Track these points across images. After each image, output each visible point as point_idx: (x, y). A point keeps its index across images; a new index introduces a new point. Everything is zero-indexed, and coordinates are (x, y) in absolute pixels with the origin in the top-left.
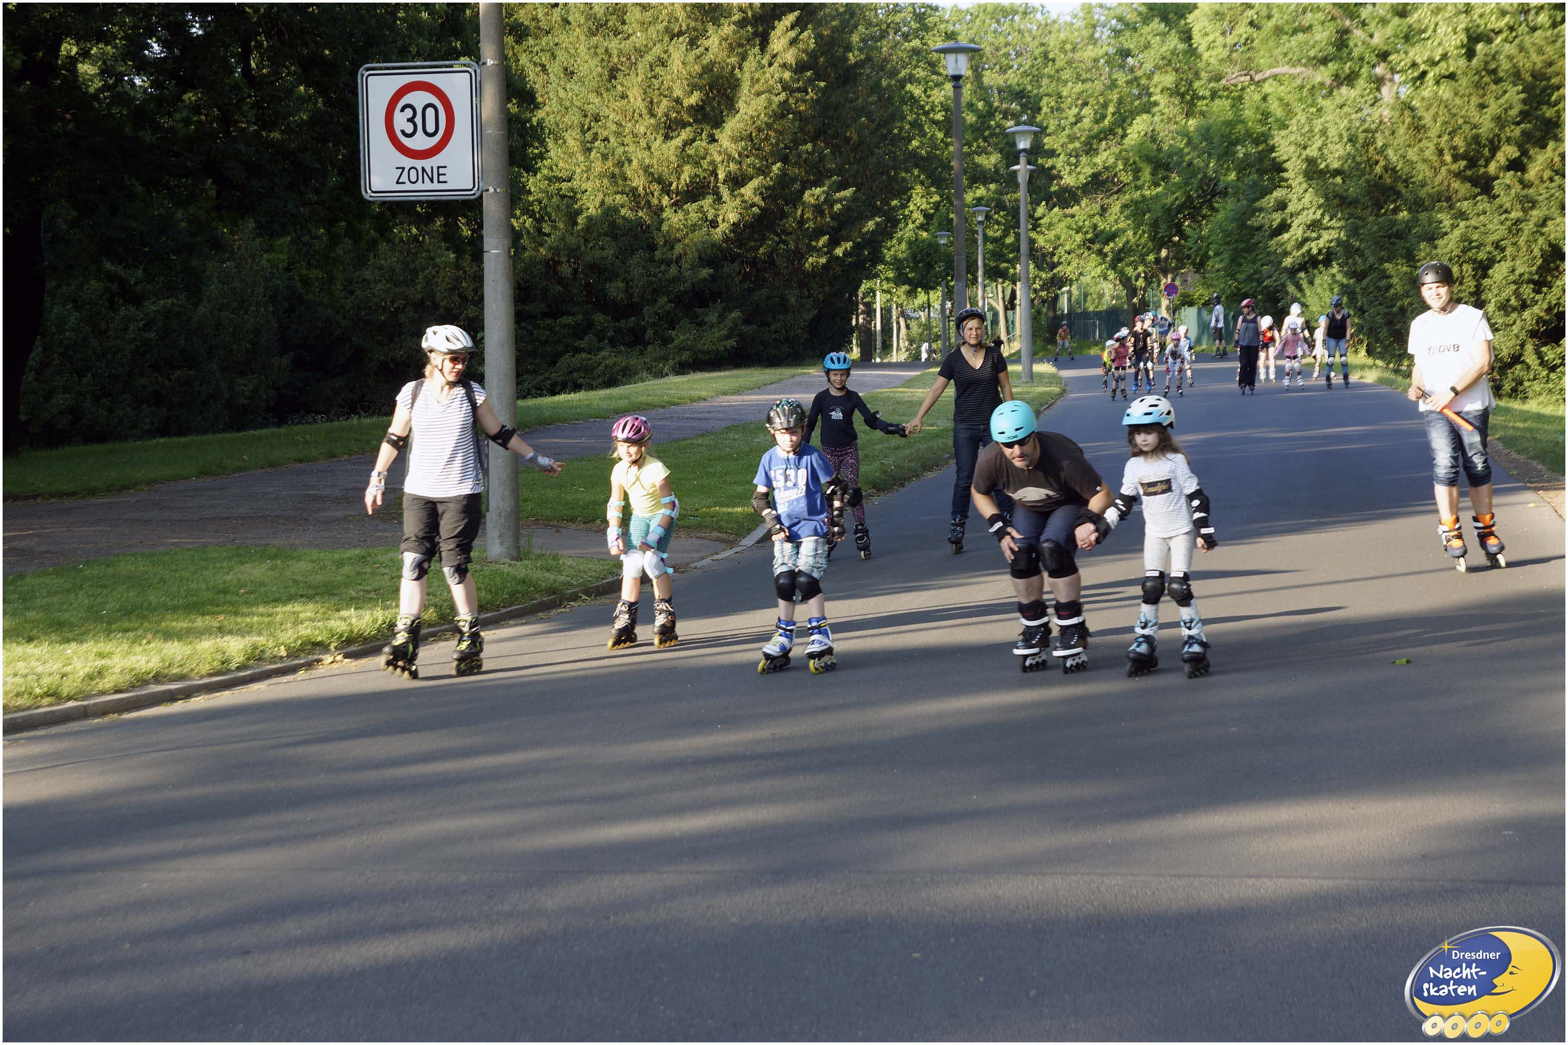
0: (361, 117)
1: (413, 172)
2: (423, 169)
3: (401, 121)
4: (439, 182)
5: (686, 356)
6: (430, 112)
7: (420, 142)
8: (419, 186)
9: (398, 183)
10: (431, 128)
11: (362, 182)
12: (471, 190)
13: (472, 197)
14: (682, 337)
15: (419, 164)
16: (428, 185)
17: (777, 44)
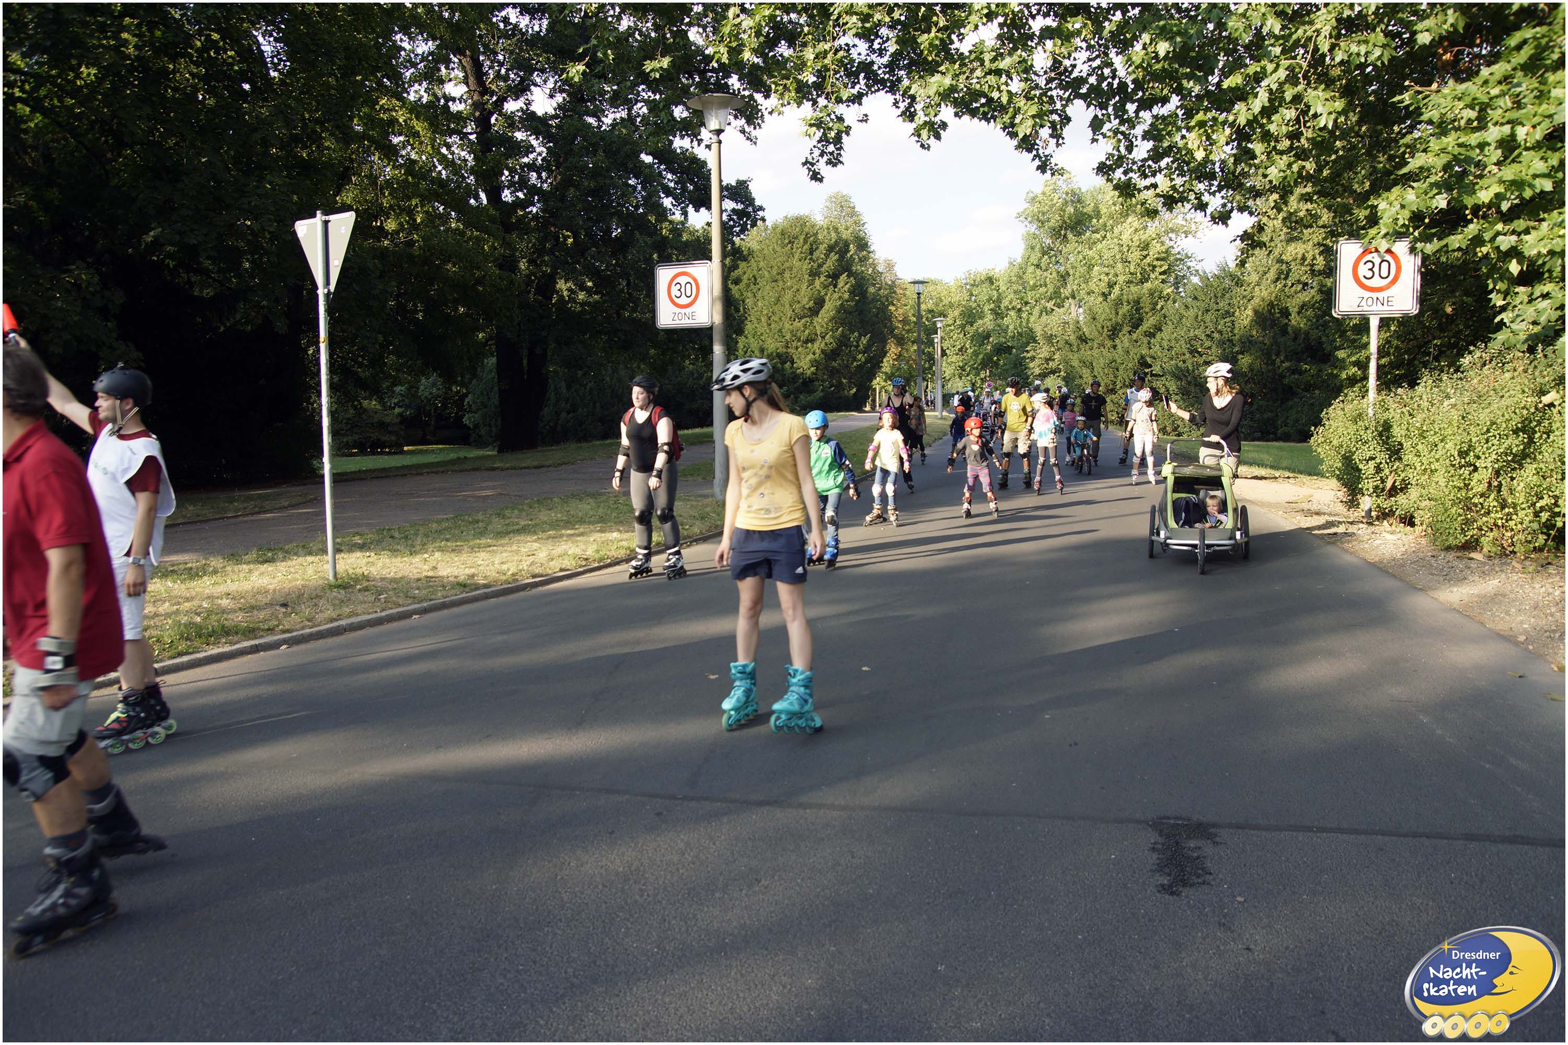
0: (656, 288)
1: (680, 315)
2: (685, 314)
3: (675, 291)
4: (692, 319)
6: (688, 285)
7: (684, 301)
8: (683, 322)
9: (673, 320)
10: (688, 294)
11: (656, 320)
12: (707, 323)
13: (708, 327)
15: (683, 311)
16: (687, 321)
17: (841, 284)
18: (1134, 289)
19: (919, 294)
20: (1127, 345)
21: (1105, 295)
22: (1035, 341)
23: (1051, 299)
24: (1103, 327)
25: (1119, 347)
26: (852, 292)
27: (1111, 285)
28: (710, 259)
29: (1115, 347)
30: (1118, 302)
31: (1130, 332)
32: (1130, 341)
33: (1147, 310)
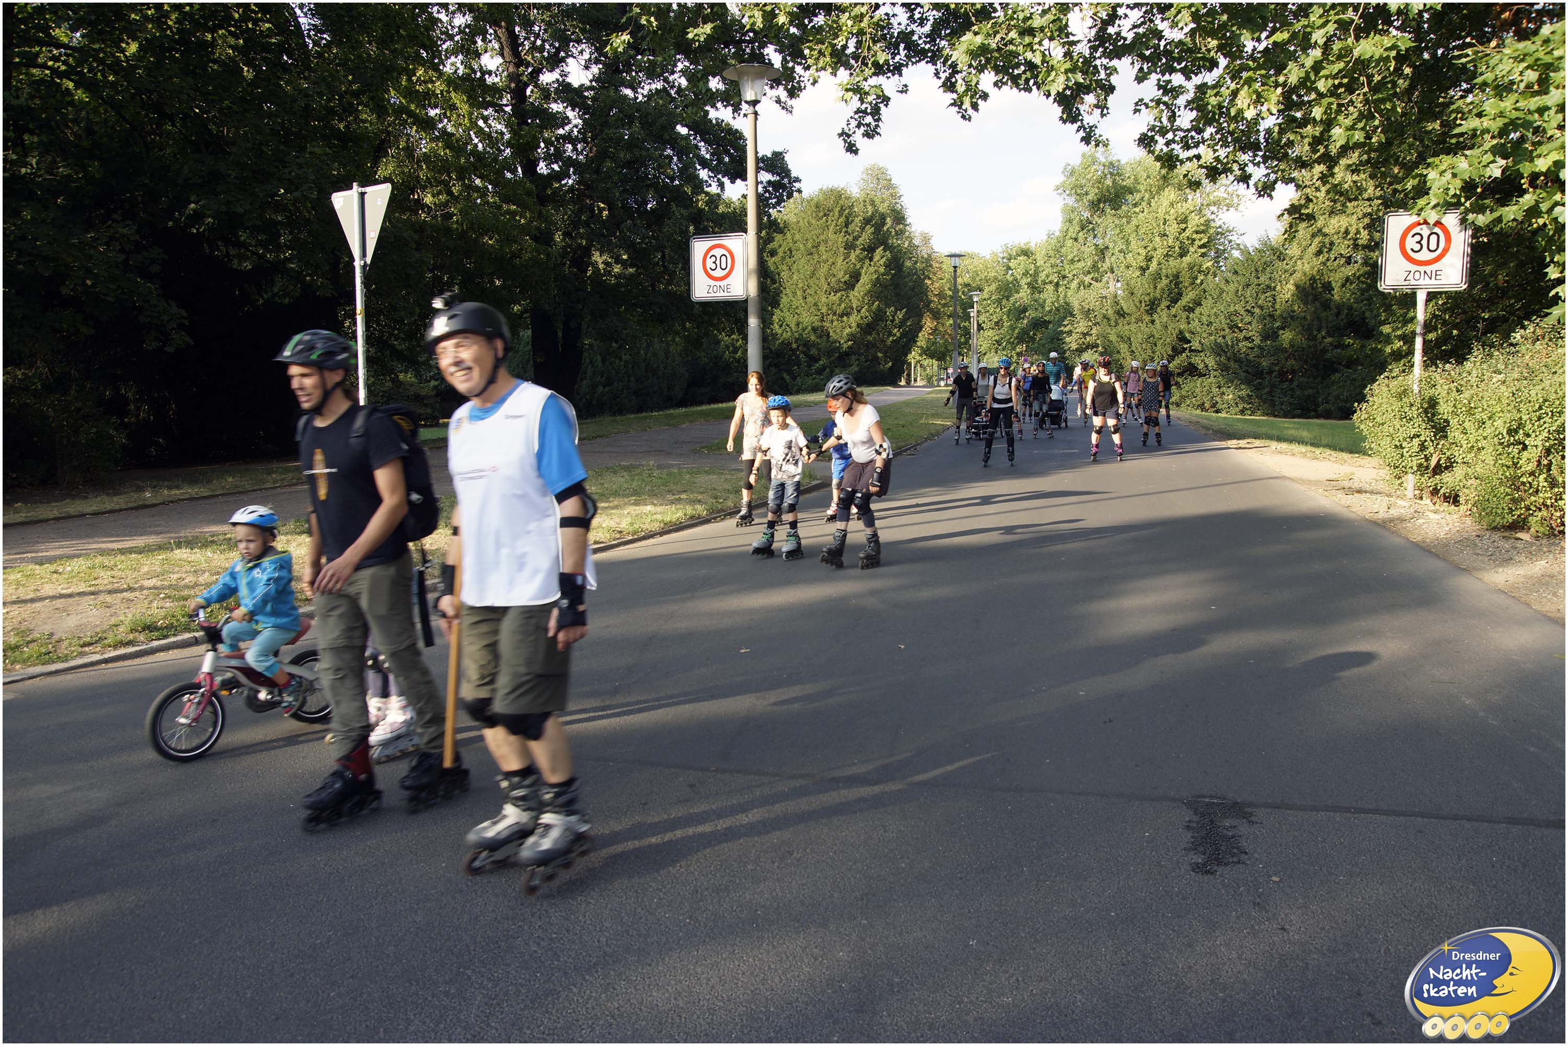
0: (691, 261)
1: (715, 287)
2: (720, 286)
3: (710, 263)
4: (727, 292)
6: (724, 258)
7: (719, 273)
8: (718, 294)
9: (708, 293)
10: (724, 266)
11: (691, 292)
12: (743, 296)
13: (743, 300)
15: (718, 283)
16: (722, 294)
17: (876, 258)
18: (1173, 263)
19: (955, 267)
20: (1166, 319)
21: (1143, 270)
22: (1072, 315)
23: (1089, 273)
24: (1141, 302)
25: (1157, 321)
26: (887, 266)
27: (1149, 259)
28: (746, 232)
29: (1153, 322)
30: (1157, 276)
31: (1168, 307)
32: (1169, 316)
33: (1186, 284)
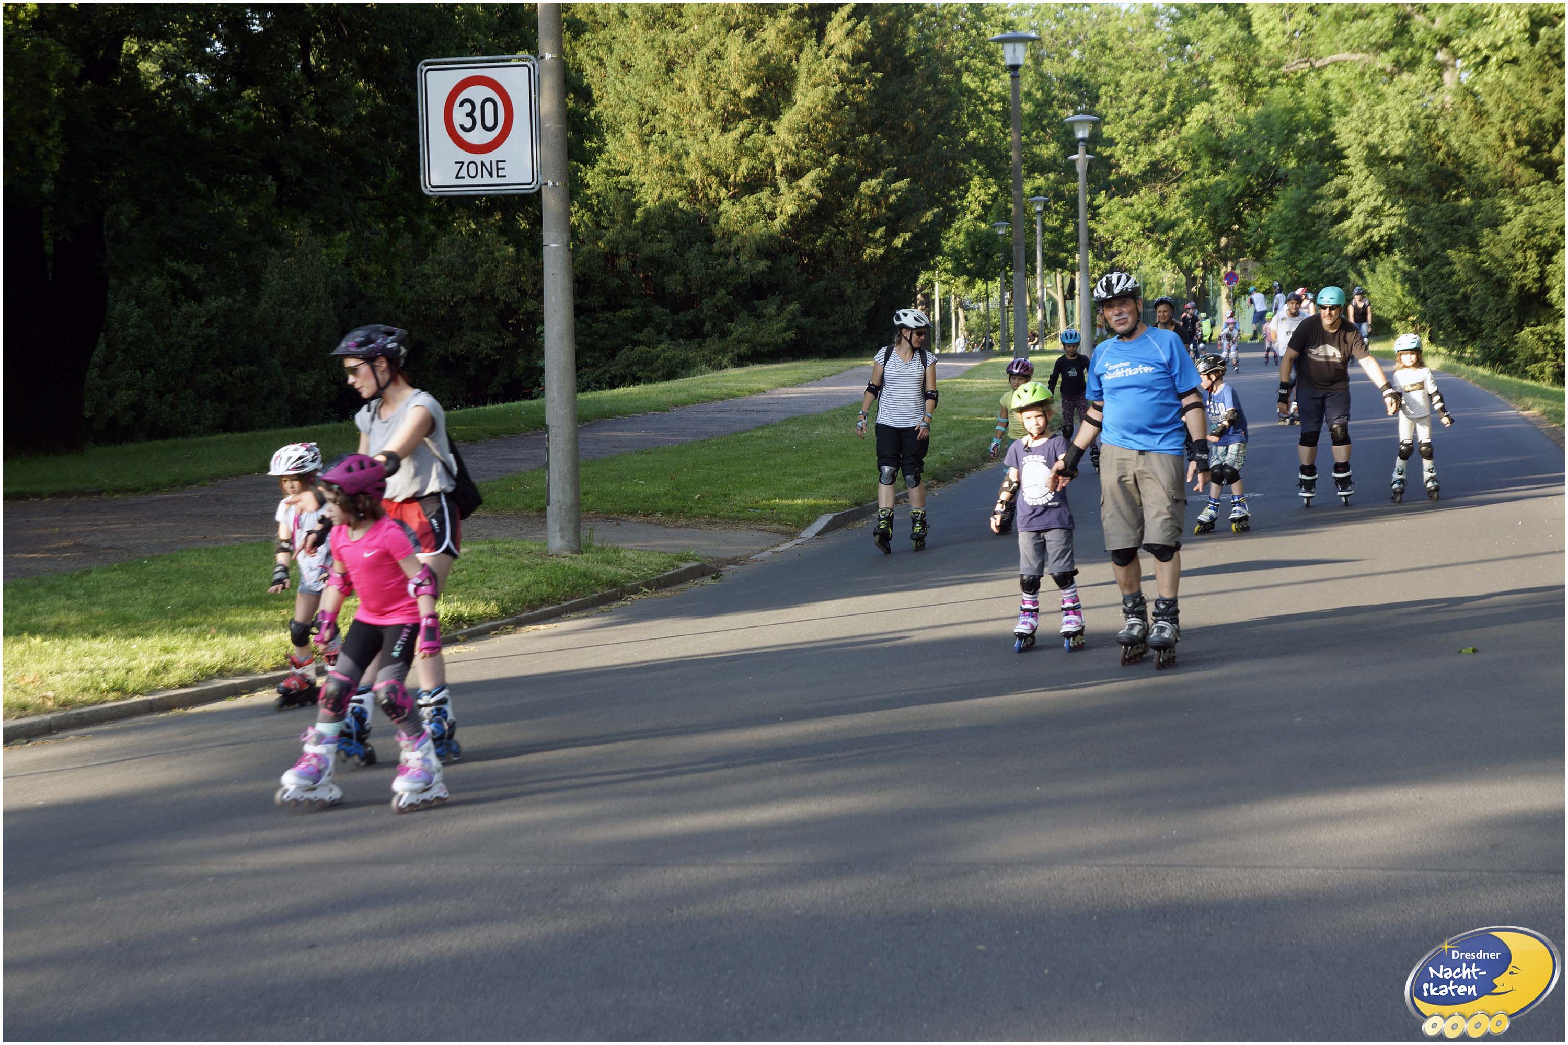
0: (420, 112)
1: (472, 166)
2: (483, 164)
3: (460, 116)
4: (498, 176)
5: (744, 348)
6: (489, 107)
7: (478, 137)
8: (478, 180)
9: (457, 177)
10: (489, 123)
11: (422, 177)
12: (530, 184)
13: (531, 191)
14: (740, 330)
15: (478, 158)
16: (487, 180)
17: (833, 36)
